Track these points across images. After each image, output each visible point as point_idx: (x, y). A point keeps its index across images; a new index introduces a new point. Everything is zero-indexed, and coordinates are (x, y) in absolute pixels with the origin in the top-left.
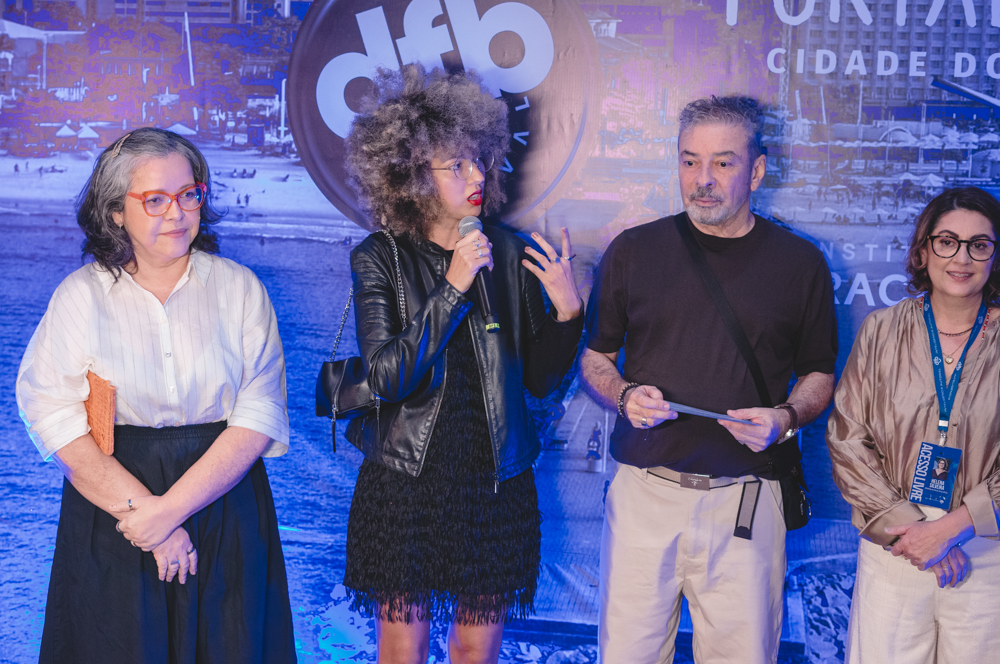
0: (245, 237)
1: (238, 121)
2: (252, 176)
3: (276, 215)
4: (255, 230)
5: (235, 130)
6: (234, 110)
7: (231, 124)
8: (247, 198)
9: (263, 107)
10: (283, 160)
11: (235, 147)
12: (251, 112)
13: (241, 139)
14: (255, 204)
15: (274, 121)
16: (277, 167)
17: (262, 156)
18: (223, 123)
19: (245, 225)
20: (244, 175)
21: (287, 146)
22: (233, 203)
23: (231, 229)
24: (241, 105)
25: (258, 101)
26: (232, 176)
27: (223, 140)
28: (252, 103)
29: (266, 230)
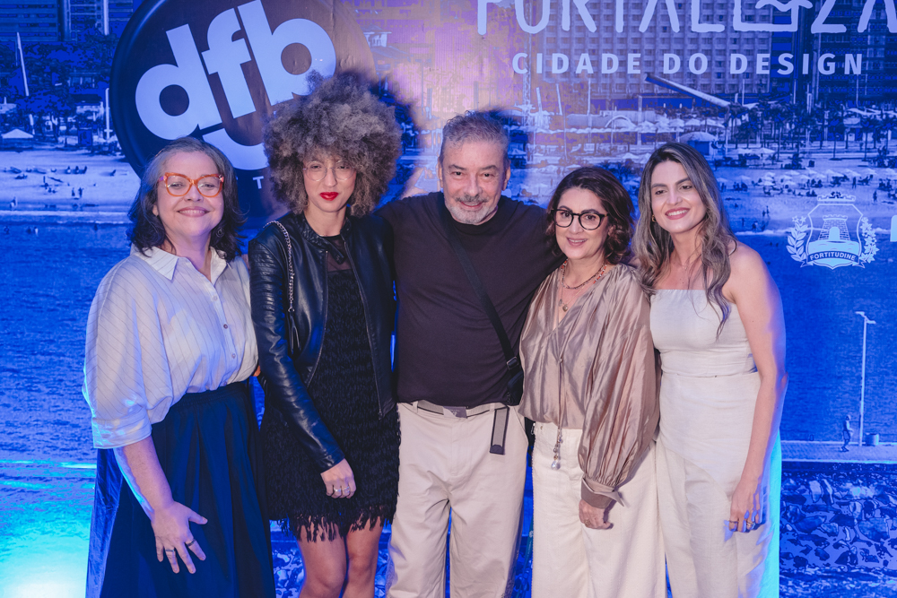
0: (81, 225)
1: (69, 125)
2: (84, 172)
3: (106, 204)
4: (89, 218)
5: (67, 133)
6: (66, 115)
7: (63, 128)
8: (80, 191)
9: (90, 113)
10: (110, 158)
11: (68, 148)
12: (81, 117)
13: (73, 141)
14: (88, 196)
15: (100, 124)
16: (105, 164)
17: (92, 154)
18: (56, 128)
19: (80, 214)
20: (76, 171)
21: (113, 145)
22: (69, 196)
23: (68, 218)
24: (73, 112)
25: (86, 108)
26: (66, 172)
27: (57, 142)
28: (80, 110)
29: (98, 217)
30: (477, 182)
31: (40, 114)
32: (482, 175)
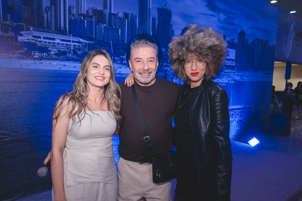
1: (119, 59)
2: (121, 68)
3: (125, 74)
4: (122, 76)
5: (119, 61)
6: (119, 57)
7: (118, 60)
8: (120, 71)
9: (123, 57)
10: (126, 66)
11: (119, 63)
12: (121, 58)
13: (120, 62)
14: (122, 72)
15: (124, 59)
16: (125, 67)
17: (122, 65)
18: (117, 59)
19: (120, 76)
20: (120, 68)
21: (126, 63)
22: (118, 72)
23: (118, 76)
24: (120, 57)
25: (122, 56)
26: (118, 68)
27: (117, 62)
28: (121, 57)
29: (123, 76)
30: (147, 65)
31: (114, 57)
32: (149, 61)
